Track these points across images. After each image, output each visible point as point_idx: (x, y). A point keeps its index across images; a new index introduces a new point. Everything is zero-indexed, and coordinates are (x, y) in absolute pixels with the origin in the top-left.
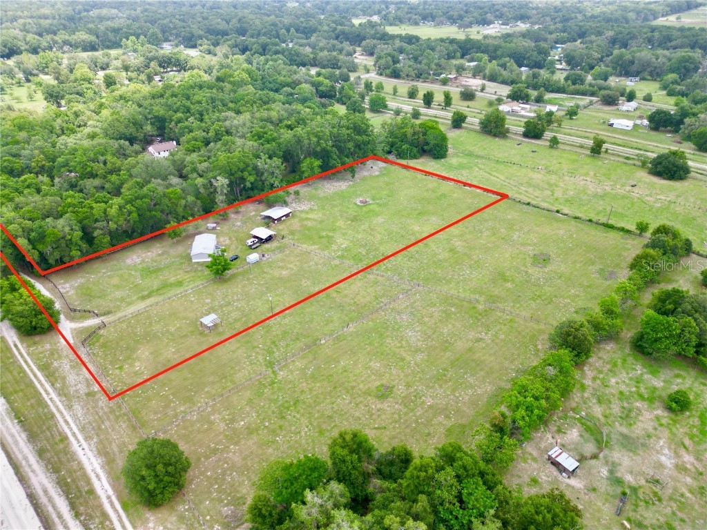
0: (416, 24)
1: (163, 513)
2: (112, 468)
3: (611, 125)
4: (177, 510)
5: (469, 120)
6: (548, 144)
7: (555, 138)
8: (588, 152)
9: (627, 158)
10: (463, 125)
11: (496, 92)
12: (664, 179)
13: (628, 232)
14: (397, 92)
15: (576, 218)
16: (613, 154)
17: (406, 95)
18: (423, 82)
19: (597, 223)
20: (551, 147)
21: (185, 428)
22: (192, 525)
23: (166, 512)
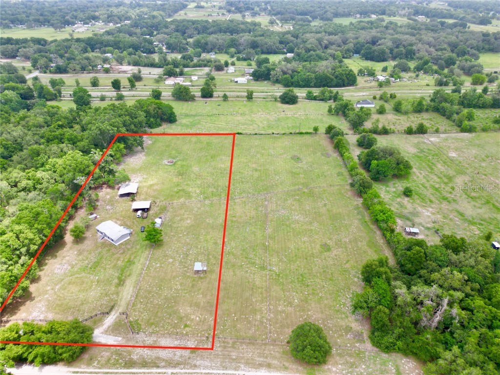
0: (8, 27)
1: (331, 360)
2: (275, 368)
3: (237, 82)
4: (333, 355)
5: (163, 94)
6: (222, 99)
7: (225, 95)
8: (246, 99)
9: (264, 98)
10: (161, 98)
11: (150, 73)
12: (291, 104)
13: (310, 133)
14: (79, 84)
15: (283, 134)
16: (256, 98)
17: (90, 85)
18: (88, 73)
19: (294, 134)
20: (224, 100)
21: (277, 323)
22: (347, 353)
23: (330, 359)
